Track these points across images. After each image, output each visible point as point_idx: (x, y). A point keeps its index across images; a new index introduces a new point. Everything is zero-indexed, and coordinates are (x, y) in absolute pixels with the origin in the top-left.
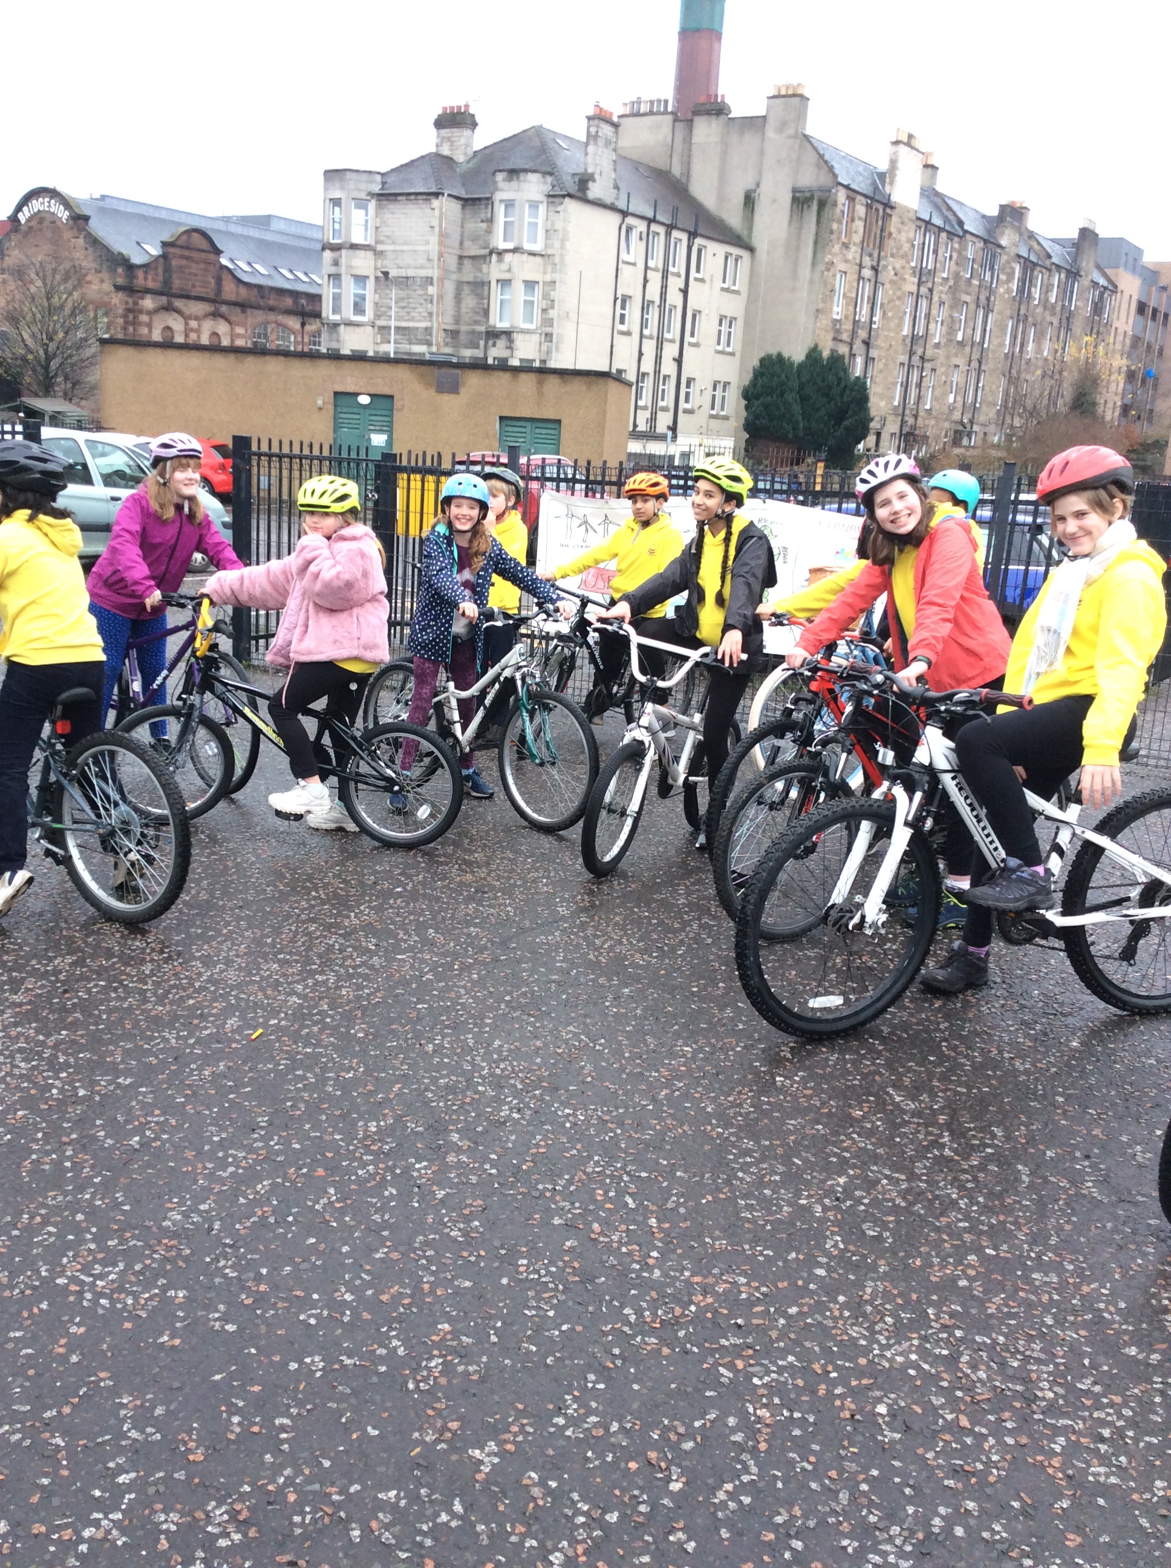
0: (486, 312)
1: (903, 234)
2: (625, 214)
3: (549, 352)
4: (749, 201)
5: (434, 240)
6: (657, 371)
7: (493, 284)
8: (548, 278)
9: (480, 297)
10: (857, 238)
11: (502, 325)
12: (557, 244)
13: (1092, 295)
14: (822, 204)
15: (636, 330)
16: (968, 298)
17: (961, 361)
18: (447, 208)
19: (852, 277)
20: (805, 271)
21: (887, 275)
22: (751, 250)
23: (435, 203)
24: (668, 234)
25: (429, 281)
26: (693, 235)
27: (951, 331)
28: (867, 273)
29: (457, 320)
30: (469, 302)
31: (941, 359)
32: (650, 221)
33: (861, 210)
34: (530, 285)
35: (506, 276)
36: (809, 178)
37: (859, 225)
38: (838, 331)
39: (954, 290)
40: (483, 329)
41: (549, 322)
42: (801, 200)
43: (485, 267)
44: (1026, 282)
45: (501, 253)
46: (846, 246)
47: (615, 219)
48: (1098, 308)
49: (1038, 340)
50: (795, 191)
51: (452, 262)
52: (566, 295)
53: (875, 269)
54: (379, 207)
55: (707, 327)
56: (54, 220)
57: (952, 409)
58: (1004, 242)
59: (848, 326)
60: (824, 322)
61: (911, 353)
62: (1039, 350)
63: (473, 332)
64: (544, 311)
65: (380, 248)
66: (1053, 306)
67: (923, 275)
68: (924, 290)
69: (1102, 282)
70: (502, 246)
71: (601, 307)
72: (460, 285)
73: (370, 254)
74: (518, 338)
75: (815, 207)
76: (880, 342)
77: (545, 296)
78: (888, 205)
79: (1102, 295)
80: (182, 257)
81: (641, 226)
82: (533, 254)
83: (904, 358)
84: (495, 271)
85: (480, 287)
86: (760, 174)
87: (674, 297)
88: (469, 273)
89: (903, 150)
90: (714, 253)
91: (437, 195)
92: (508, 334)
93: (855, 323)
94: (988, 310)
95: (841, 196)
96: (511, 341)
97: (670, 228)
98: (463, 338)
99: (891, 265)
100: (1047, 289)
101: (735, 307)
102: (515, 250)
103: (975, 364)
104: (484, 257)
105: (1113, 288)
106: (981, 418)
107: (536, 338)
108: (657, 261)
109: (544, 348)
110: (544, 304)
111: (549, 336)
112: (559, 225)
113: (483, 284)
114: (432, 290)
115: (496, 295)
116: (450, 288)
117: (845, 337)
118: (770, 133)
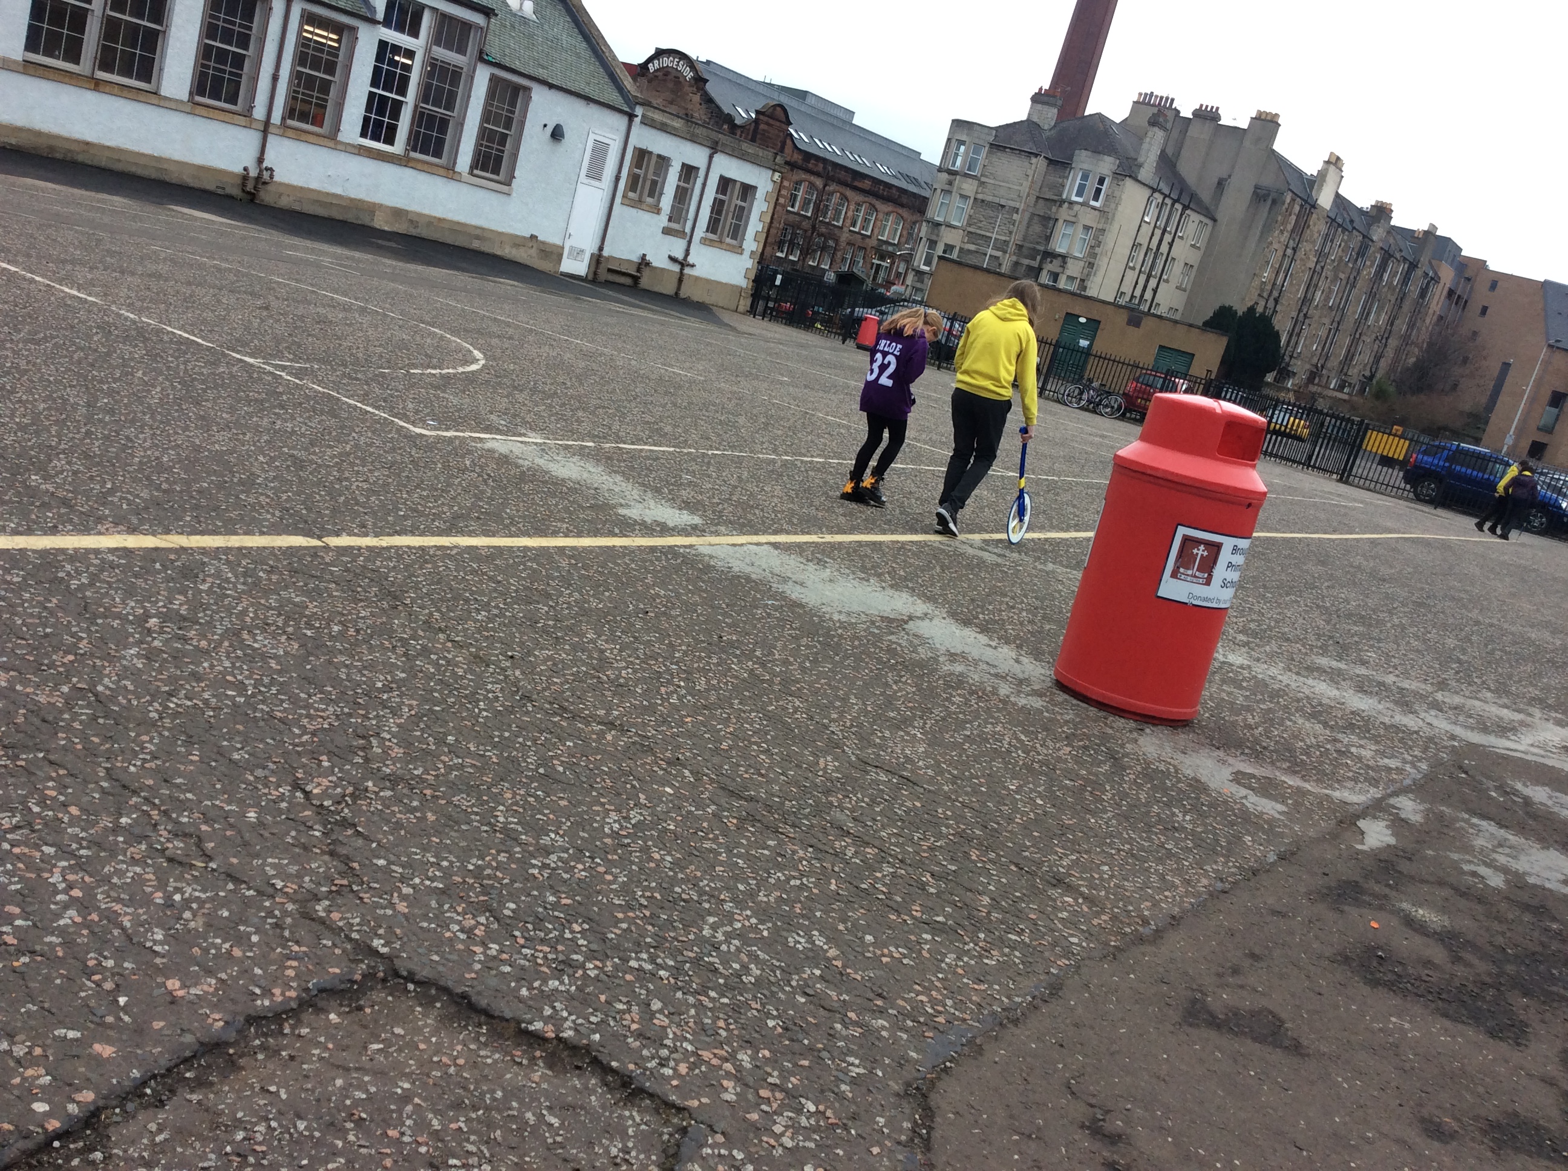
0: (1048, 238)
1: (1318, 227)
2: (1154, 190)
3: (1088, 275)
4: (1221, 184)
5: (1026, 184)
6: (1142, 296)
7: (1061, 222)
8: (1100, 226)
9: (1045, 226)
10: (1290, 227)
11: (1061, 250)
12: (1113, 206)
13: (1422, 283)
14: (1274, 202)
15: (1138, 267)
16: (1342, 276)
17: (1327, 321)
18: (1040, 163)
19: (1280, 253)
20: (1252, 244)
21: (1300, 254)
22: (1215, 220)
23: (1034, 160)
24: (1173, 205)
25: (1016, 210)
26: (1185, 207)
27: (1328, 299)
28: (1289, 252)
29: (1024, 239)
30: (1037, 228)
31: (1316, 318)
32: (1165, 196)
33: (1297, 208)
34: (1087, 228)
35: (1073, 219)
36: (1268, 180)
37: (1294, 217)
38: (1262, 290)
39: (1336, 270)
40: (1042, 248)
41: (1095, 255)
42: (1260, 195)
43: (1054, 209)
44: (1382, 268)
45: (1071, 203)
46: (1282, 232)
47: (1147, 192)
48: (1423, 293)
49: (1378, 314)
50: (1257, 187)
51: (1033, 199)
52: (1109, 240)
53: (1294, 250)
54: (989, 152)
55: (1176, 271)
56: (678, 78)
57: (1313, 354)
58: (1374, 238)
59: (1269, 287)
60: (1256, 283)
61: (1300, 310)
62: (1377, 321)
63: (1034, 249)
64: (1092, 247)
65: (983, 179)
66: (1395, 288)
67: (1321, 255)
68: (1318, 267)
69: (1431, 274)
70: (1074, 198)
71: (1123, 249)
72: (1033, 214)
73: (976, 183)
74: (1070, 261)
75: (1269, 202)
76: (1283, 301)
77: (1096, 238)
78: (1314, 206)
79: (1428, 283)
80: (767, 124)
81: (1159, 197)
82: (1094, 208)
83: (1294, 314)
84: (1064, 213)
85: (1048, 222)
86: (1233, 167)
87: (1164, 248)
88: (1041, 209)
89: (1332, 168)
90: (1194, 219)
91: (1036, 155)
92: (1064, 258)
93: (1274, 284)
94: (1353, 286)
95: (1288, 198)
96: (1065, 263)
97: (1175, 201)
98: (1025, 251)
99: (1305, 247)
100: (1393, 275)
101: (1194, 258)
102: (1082, 204)
103: (1335, 325)
104: (1055, 201)
105: (1436, 279)
106: (1329, 365)
107: (1082, 264)
108: (1161, 223)
109: (1086, 271)
110: (1093, 243)
111: (1091, 265)
112: (1117, 194)
113: (1050, 218)
114: (1015, 216)
115: (1061, 229)
116: (1027, 215)
117: (1265, 295)
118: (1247, 143)
